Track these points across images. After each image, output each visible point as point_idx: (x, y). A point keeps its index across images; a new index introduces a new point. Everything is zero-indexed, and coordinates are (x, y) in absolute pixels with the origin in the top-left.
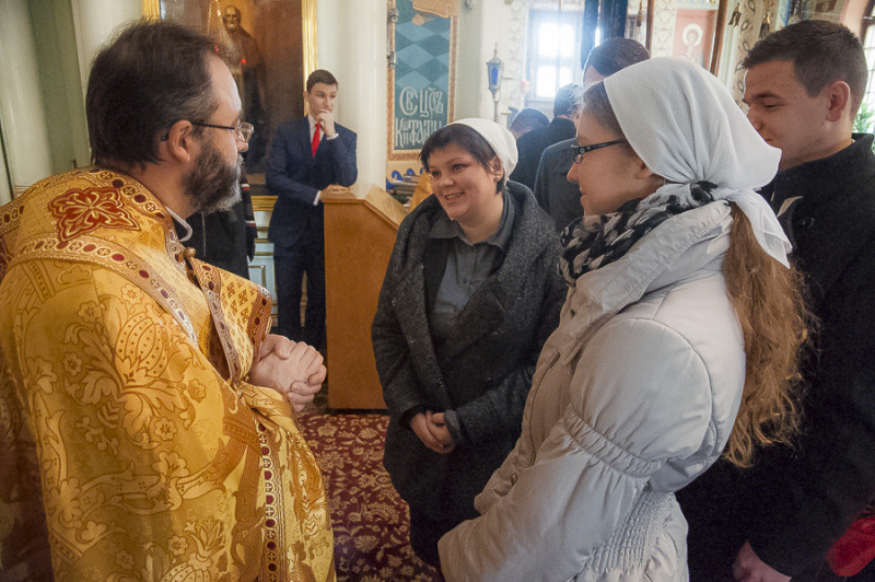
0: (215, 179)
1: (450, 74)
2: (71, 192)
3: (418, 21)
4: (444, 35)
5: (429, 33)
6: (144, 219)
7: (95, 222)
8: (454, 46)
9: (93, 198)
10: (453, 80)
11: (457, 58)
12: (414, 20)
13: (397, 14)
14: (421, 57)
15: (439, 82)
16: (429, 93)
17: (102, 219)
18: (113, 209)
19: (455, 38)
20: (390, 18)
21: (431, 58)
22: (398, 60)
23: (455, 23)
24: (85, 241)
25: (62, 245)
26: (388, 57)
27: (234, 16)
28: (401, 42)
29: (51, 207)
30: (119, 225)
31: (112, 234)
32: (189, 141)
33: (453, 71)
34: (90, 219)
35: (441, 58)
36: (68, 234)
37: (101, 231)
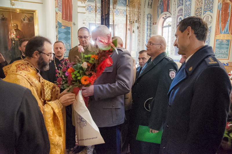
0: (42, 63)
1: (71, 39)
2: (20, 64)
3: (63, 28)
4: (69, 31)
5: (65, 30)
6: (31, 70)
7: (23, 69)
8: (72, 33)
9: (23, 65)
10: (72, 41)
11: (72, 36)
12: (62, 27)
13: (58, 26)
14: (64, 36)
15: (68, 42)
16: (66, 44)
17: (24, 69)
18: (26, 68)
19: (72, 31)
20: (56, 27)
21: (66, 36)
22: (59, 37)
23: (72, 28)
24: (20, 72)
25: (16, 72)
26: (56, 36)
27: (16, 26)
28: (59, 33)
29: (16, 66)
30: (27, 70)
31: (25, 72)
32: (38, 55)
33: (72, 39)
34: (22, 69)
35: (69, 36)
36: (18, 70)
37: (24, 71)
